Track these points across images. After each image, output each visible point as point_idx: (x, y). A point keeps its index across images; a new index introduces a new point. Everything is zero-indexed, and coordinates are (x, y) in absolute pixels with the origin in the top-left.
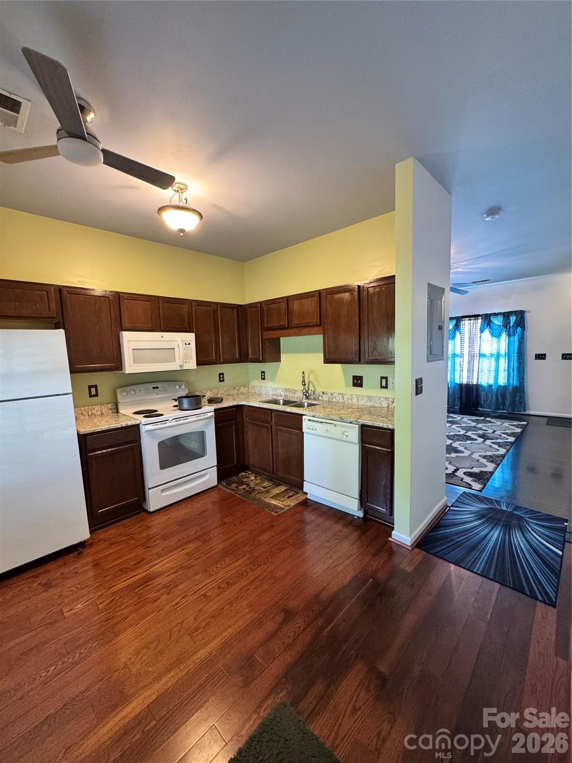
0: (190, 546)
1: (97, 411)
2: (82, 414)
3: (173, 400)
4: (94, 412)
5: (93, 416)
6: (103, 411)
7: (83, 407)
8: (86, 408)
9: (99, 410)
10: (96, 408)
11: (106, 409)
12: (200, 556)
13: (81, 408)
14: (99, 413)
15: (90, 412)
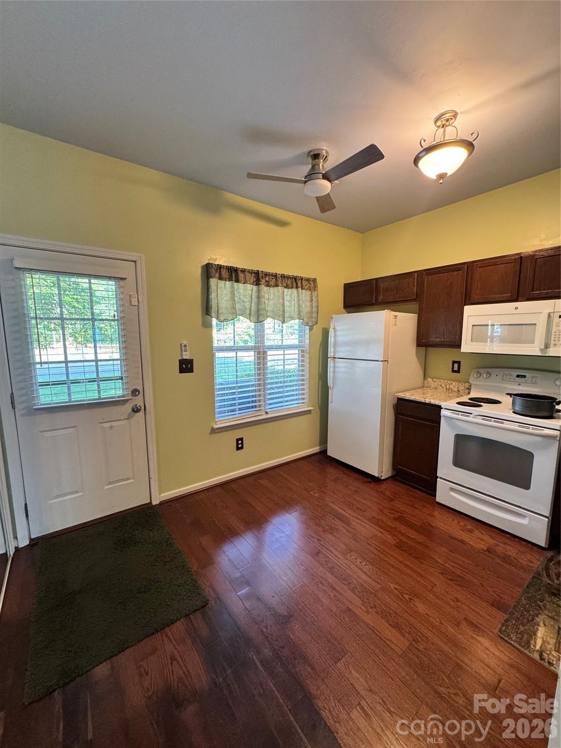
0: (389, 536)
1: (454, 387)
2: (441, 386)
3: (507, 394)
4: (452, 387)
5: (450, 390)
6: (460, 388)
7: (443, 380)
8: (446, 381)
9: (457, 386)
10: (454, 384)
11: (463, 388)
12: (372, 544)
13: (442, 380)
14: (456, 389)
15: (448, 386)
